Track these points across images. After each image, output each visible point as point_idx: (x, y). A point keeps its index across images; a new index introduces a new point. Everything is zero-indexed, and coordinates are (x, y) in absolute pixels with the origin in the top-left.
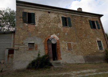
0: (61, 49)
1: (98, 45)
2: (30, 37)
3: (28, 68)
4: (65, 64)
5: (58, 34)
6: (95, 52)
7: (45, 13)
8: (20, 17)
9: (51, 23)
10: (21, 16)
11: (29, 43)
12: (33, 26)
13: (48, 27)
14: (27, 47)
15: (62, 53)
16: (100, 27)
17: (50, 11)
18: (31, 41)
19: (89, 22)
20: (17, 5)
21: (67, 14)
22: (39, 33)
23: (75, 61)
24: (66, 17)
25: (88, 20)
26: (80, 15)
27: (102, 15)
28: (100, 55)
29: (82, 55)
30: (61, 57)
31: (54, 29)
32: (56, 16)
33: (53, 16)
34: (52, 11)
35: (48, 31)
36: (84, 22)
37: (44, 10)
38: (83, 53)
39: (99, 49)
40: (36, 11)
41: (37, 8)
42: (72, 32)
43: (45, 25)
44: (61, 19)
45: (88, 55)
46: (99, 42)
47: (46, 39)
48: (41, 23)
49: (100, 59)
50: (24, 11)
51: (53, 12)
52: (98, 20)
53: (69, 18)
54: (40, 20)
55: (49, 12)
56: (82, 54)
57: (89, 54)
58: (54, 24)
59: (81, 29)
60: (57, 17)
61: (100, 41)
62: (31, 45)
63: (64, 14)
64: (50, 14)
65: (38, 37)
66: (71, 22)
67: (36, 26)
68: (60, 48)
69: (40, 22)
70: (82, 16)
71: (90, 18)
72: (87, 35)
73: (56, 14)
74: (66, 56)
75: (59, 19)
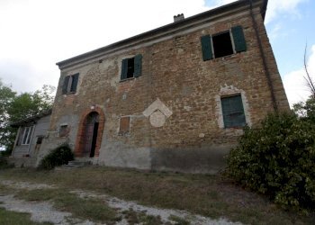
1: (220, 112)
5: (108, 100)
6: (202, 135)
9: (99, 83)
11: (61, 127)
12: (73, 95)
13: (93, 91)
14: (58, 133)
17: (101, 58)
18: (65, 122)
19: (199, 44)
22: (78, 105)
24: (132, 56)
25: (198, 38)
26: (171, 37)
28: (222, 146)
29: (151, 146)
31: (101, 93)
32: (111, 63)
33: (107, 65)
34: (106, 56)
36: (180, 51)
37: (93, 61)
38: (156, 140)
40: (81, 69)
42: (139, 89)
43: (89, 89)
44: (120, 65)
48: (85, 86)
50: (68, 75)
52: (244, 20)
55: (101, 61)
56: (154, 142)
57: (176, 145)
58: (105, 81)
59: (166, 73)
60: (113, 65)
64: (101, 65)
67: (76, 94)
69: (83, 85)
72: (184, 85)
74: (110, 148)
75: (117, 68)
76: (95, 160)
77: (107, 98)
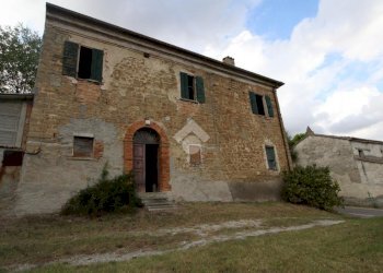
0: (172, 162)
1: (266, 157)
2: (81, 117)
3: (68, 211)
4: (179, 204)
5: (168, 118)
6: (258, 173)
7: (133, 55)
8: (56, 56)
9: (149, 87)
10: (60, 52)
11: (76, 137)
12: (96, 87)
13: (140, 96)
14: (70, 148)
15: (172, 172)
16: (275, 113)
17: (148, 51)
18: (85, 130)
19: (248, 97)
20: (47, 17)
21: (196, 66)
22: (112, 109)
23: (207, 196)
24: (191, 74)
25: (246, 91)
26: (227, 76)
27: (280, 84)
28: (269, 182)
29: (226, 180)
30: (170, 183)
31: (155, 104)
32: (165, 67)
33: (156, 66)
34: (154, 53)
35: (137, 108)
36: (236, 95)
37: (134, 47)
38: (228, 174)
39: (268, 167)
40: (107, 46)
41: (112, 37)
42: (205, 118)
43: (131, 89)
44: (178, 78)
45: (241, 181)
46: (269, 149)
47: (129, 130)
48: (121, 81)
49: (268, 191)
50: (71, 40)
51: (156, 57)
52: (270, 93)
53: (200, 80)
54: (118, 74)
55: (147, 55)
56: (227, 177)
57: (244, 180)
58: (158, 89)
59: (228, 111)
60: (167, 71)
61: (273, 148)
62: (82, 143)
63: (186, 67)
64: (147, 61)
65: (107, 120)
66: (205, 89)
67: (103, 88)
68: (168, 158)
69: (117, 78)
70: (233, 78)
71: (253, 86)
72: (243, 128)
73: (166, 62)
74: (185, 181)
75: (174, 78)
76: (168, 194)
77: (166, 115)
